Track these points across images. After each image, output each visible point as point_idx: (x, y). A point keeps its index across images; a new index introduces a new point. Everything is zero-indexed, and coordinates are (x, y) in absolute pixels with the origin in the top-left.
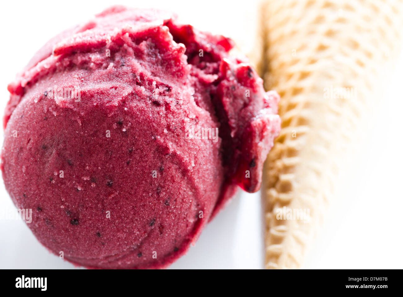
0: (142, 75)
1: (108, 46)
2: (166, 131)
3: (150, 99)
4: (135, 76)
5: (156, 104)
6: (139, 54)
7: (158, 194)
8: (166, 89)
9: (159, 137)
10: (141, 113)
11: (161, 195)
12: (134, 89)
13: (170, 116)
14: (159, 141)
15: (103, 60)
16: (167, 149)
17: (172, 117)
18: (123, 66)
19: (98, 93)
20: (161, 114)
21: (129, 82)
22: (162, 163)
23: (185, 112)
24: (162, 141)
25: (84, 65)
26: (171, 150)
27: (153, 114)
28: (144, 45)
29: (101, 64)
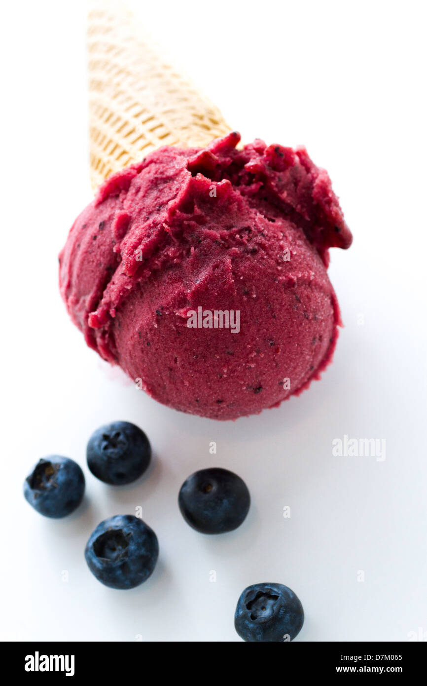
0: (222, 237)
1: (171, 234)
2: (280, 268)
3: (248, 252)
4: (220, 243)
5: (254, 252)
6: (201, 221)
7: (307, 318)
8: (247, 232)
9: (281, 278)
10: (252, 270)
11: (310, 317)
12: (230, 255)
13: (271, 252)
14: (282, 279)
15: (179, 250)
16: (291, 280)
17: (272, 252)
18: (201, 241)
19: (208, 283)
20: (265, 257)
21: (221, 252)
22: (295, 294)
23: (274, 237)
24: (284, 278)
25: (167, 265)
26: (295, 279)
27: (261, 263)
28: (198, 210)
29: (181, 254)
